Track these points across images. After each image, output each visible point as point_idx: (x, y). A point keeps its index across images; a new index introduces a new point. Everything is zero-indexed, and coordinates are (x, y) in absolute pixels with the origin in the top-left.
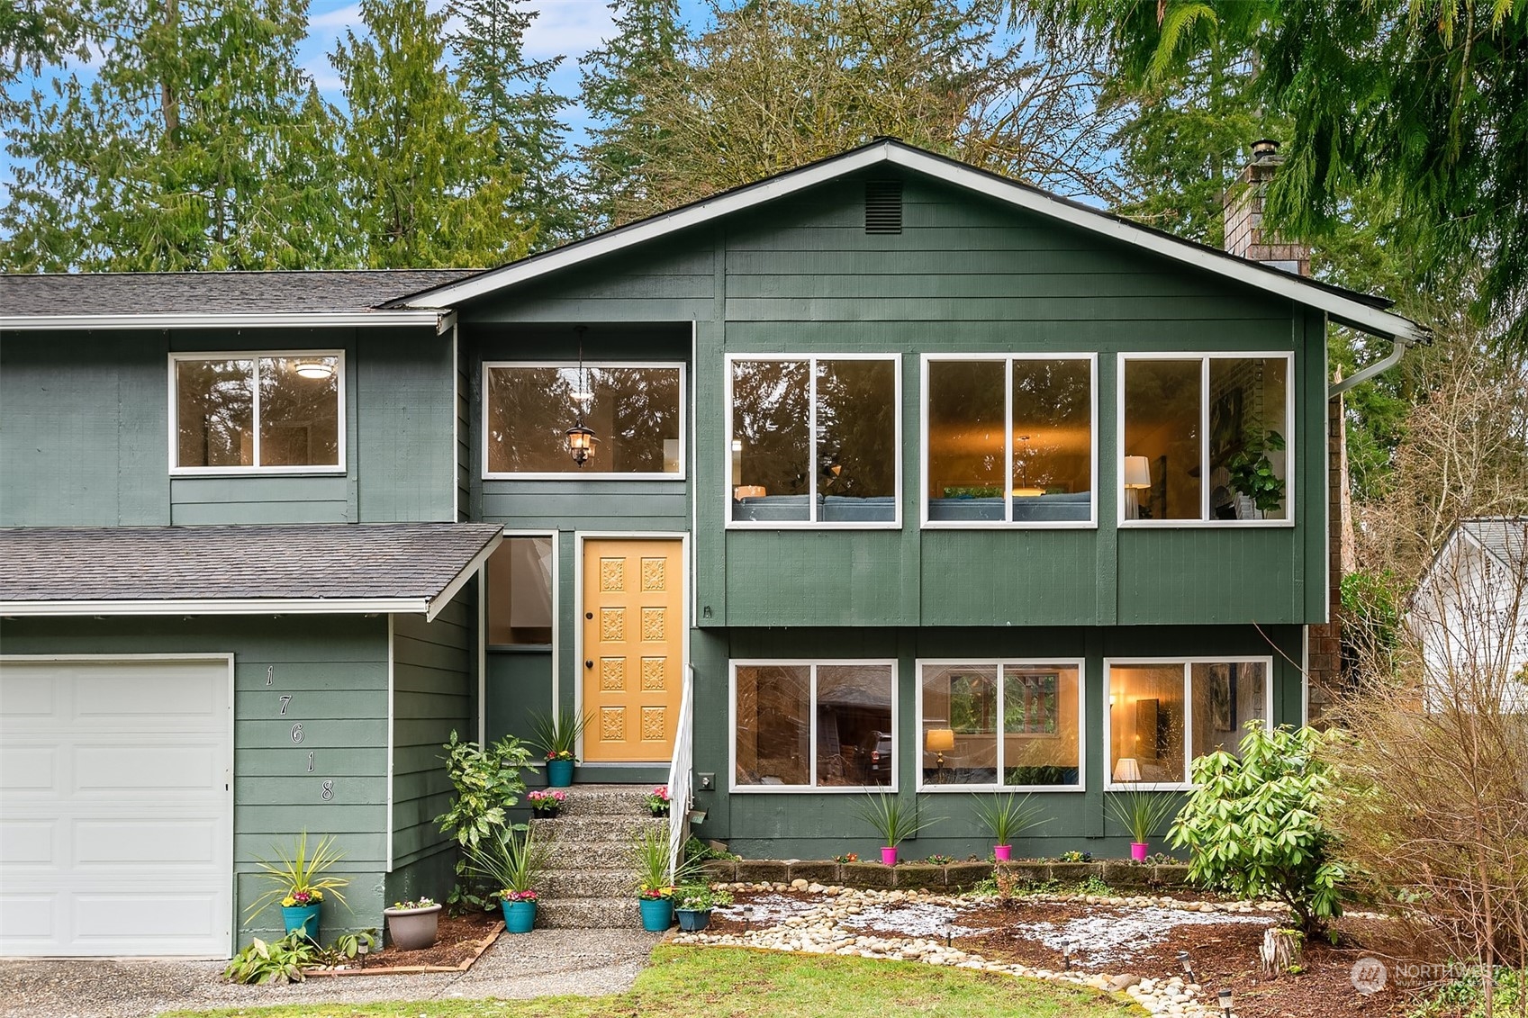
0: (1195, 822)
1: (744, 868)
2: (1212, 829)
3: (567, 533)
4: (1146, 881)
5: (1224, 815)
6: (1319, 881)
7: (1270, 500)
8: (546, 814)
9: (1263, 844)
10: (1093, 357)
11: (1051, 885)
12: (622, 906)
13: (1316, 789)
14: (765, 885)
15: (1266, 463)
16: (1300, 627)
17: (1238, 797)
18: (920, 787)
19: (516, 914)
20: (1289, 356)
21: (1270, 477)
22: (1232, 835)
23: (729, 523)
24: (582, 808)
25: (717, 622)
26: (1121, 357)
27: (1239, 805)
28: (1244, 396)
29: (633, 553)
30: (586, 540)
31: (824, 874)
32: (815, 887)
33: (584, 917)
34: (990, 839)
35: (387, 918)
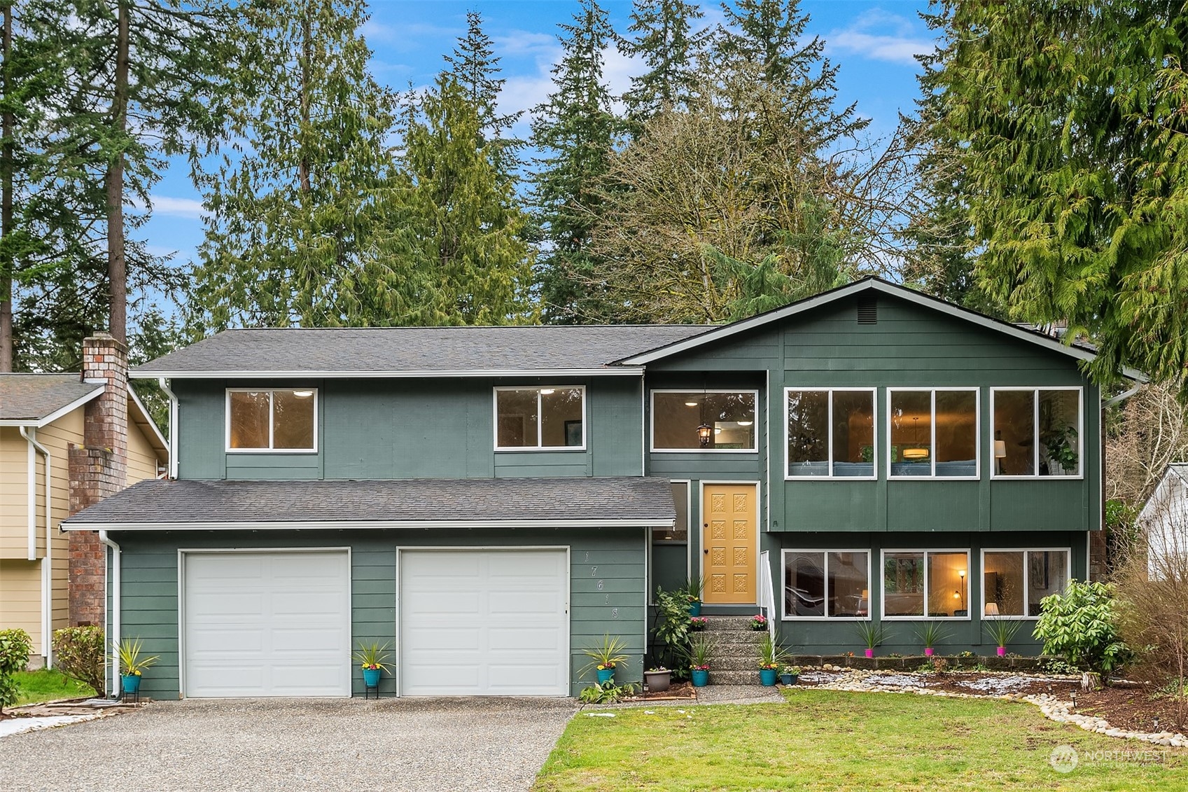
0: (1045, 627)
1: (798, 659)
2: (1054, 630)
3: (695, 482)
4: (1007, 666)
5: (1060, 624)
6: (1106, 653)
7: (1071, 465)
8: (699, 630)
9: (1079, 637)
10: (977, 389)
11: (958, 668)
12: (750, 674)
13: (1104, 611)
14: (809, 667)
15: (1067, 445)
16: (1086, 532)
17: (1065, 615)
18: (883, 618)
19: (699, 677)
20: (1080, 388)
21: (1071, 452)
22: (1065, 632)
23: (787, 477)
24: (715, 626)
25: (780, 529)
26: (992, 390)
27: (1067, 619)
28: (1053, 404)
29: (729, 492)
30: (705, 485)
31: (840, 662)
32: (837, 668)
33: (730, 679)
34: (922, 646)
35: (645, 676)
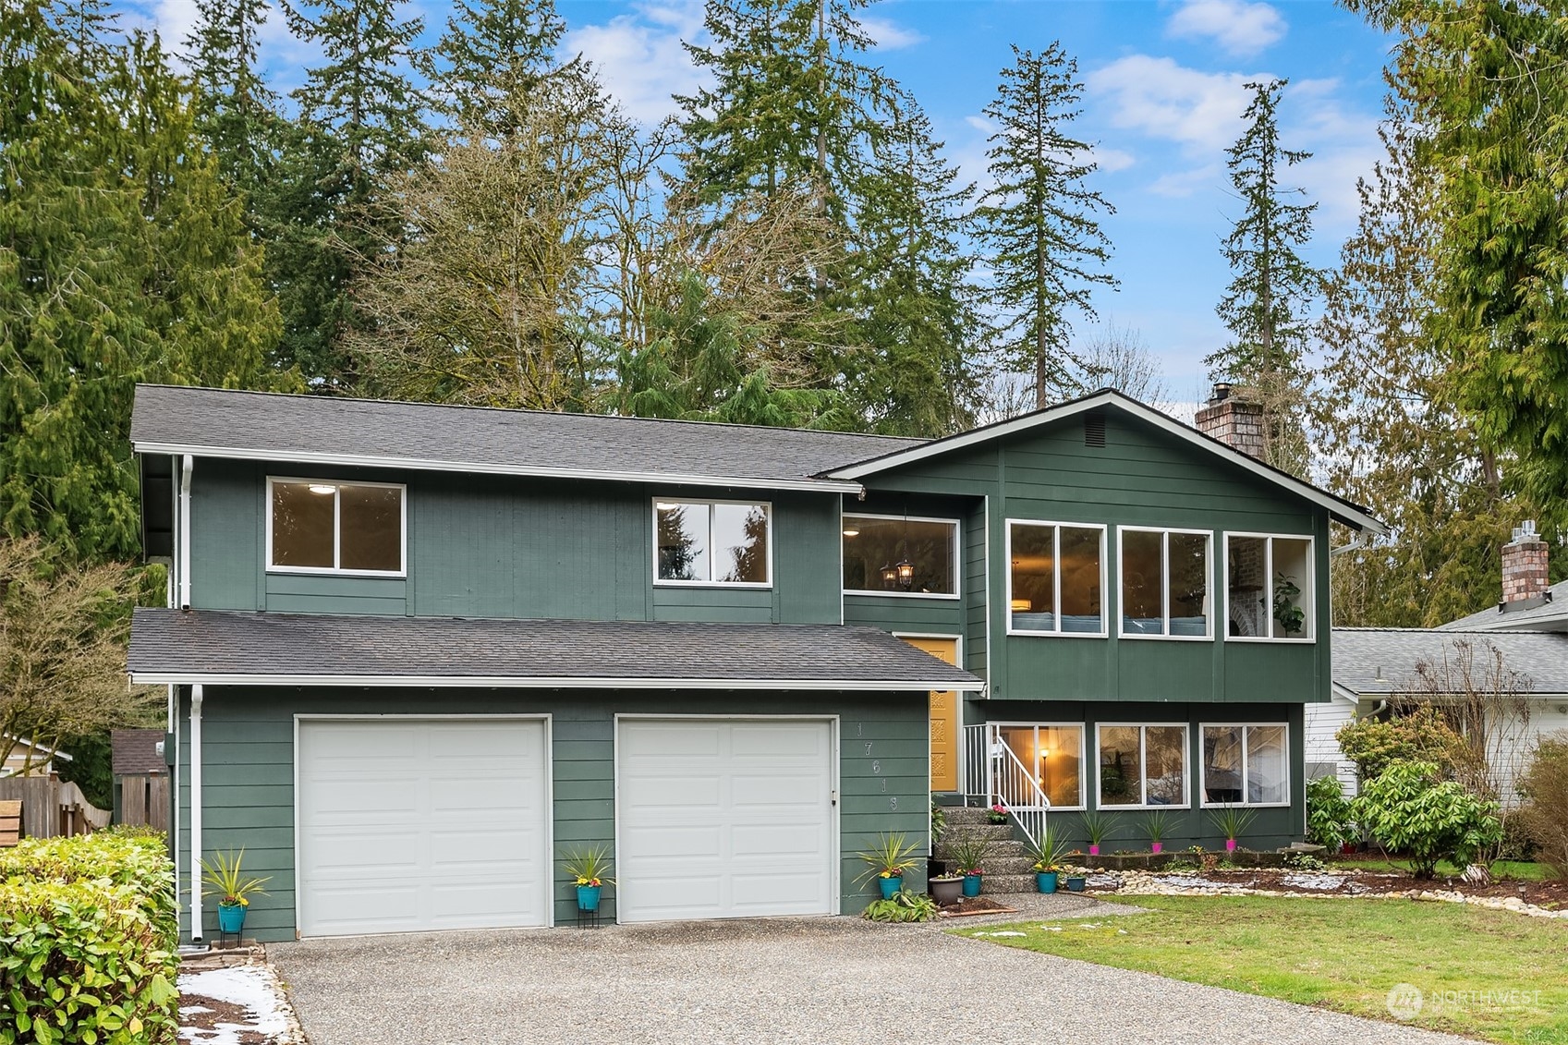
7: (1296, 626)
18: (1099, 807)
20: (1312, 538)
23: (1010, 631)
25: (1002, 696)
35: (930, 885)
